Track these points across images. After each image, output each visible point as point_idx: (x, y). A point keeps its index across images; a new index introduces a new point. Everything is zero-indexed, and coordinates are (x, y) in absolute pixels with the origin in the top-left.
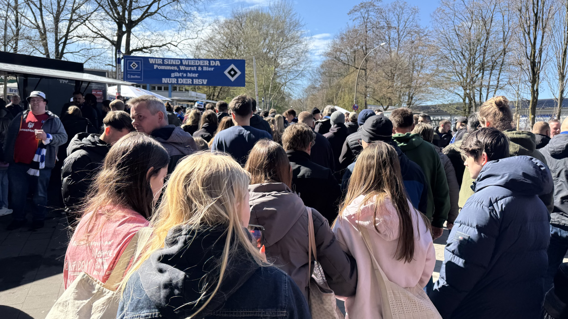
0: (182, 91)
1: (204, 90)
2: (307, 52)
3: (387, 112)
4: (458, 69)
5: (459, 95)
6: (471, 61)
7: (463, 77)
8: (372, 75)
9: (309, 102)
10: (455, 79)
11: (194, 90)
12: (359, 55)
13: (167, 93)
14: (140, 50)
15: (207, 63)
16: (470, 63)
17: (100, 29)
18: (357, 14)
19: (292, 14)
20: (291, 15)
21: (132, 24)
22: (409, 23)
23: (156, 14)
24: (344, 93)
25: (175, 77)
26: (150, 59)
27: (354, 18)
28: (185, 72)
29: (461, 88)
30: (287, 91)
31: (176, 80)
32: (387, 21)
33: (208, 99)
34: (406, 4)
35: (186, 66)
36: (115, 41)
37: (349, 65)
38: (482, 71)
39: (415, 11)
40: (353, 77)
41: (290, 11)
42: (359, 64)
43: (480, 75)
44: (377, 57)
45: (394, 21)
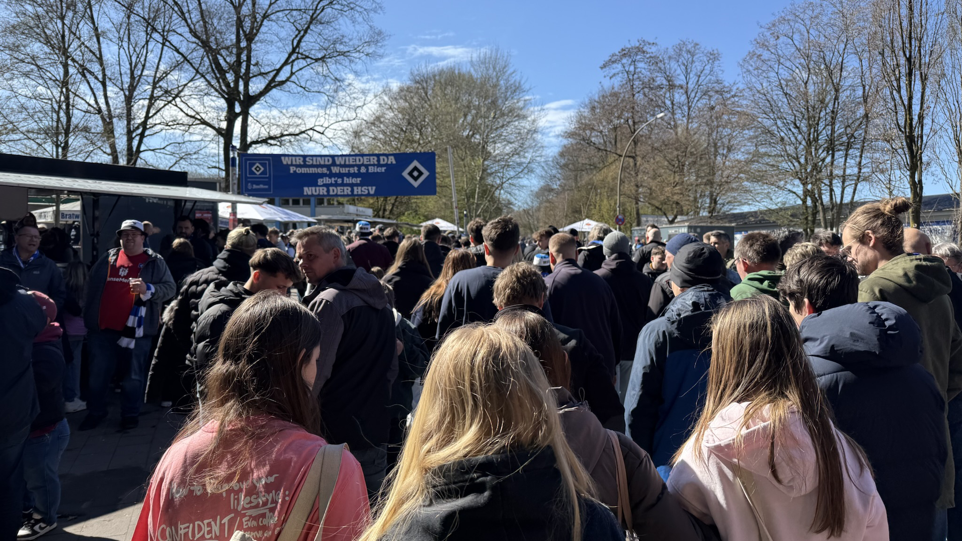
0: (333, 204)
1: (369, 202)
2: (535, 131)
3: (673, 225)
4: (790, 149)
5: (795, 193)
6: (812, 136)
7: (799, 163)
8: (646, 165)
9: (541, 214)
10: (787, 167)
11: (353, 203)
12: (623, 133)
13: (308, 209)
14: (264, 141)
15: (374, 160)
16: (809, 139)
17: (199, 111)
18: (616, 68)
19: (509, 72)
20: (507, 74)
21: (250, 101)
22: (704, 77)
23: (288, 83)
24: (600, 198)
25: (324, 185)
26: (283, 158)
27: (610, 75)
28: (340, 175)
29: (797, 182)
30: (504, 197)
31: (325, 189)
32: (668, 76)
33: (374, 216)
34: (698, 47)
35: (341, 166)
36: (223, 129)
37: (606, 150)
38: (830, 152)
39: (713, 57)
40: (614, 171)
41: (505, 67)
42: (623, 148)
43: (829, 159)
44: (653, 137)
45: (679, 75)
